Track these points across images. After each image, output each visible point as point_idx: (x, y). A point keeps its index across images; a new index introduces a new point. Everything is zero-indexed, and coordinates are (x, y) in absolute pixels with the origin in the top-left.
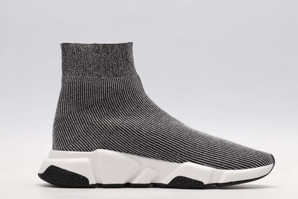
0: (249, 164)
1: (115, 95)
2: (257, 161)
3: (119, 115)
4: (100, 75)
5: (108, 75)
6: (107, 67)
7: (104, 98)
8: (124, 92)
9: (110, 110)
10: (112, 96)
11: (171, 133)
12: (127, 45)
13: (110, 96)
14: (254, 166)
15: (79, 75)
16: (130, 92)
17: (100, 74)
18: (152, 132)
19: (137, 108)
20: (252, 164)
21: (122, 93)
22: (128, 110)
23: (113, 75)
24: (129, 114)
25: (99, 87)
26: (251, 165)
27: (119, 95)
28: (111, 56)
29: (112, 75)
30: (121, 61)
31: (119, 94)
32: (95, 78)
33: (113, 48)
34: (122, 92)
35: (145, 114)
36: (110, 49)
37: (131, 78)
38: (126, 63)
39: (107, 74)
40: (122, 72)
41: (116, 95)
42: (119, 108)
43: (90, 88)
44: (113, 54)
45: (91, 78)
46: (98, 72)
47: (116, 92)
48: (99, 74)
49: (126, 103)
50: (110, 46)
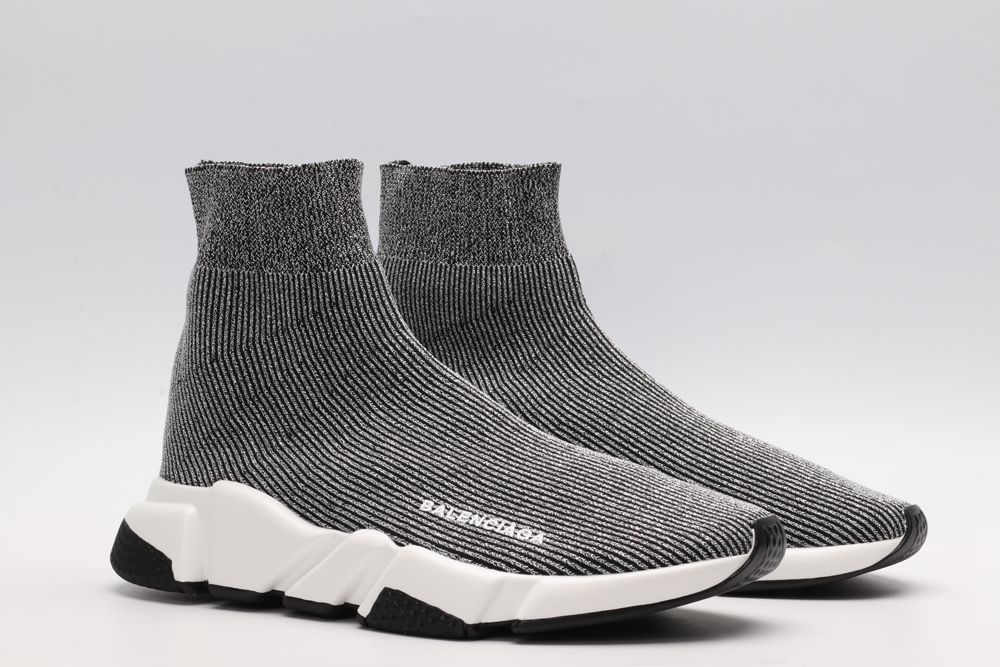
0: (810, 534)
1: (490, 314)
2: (836, 528)
3: (497, 368)
4: (455, 256)
5: (474, 259)
6: (474, 236)
7: (460, 321)
8: (515, 306)
9: (478, 353)
10: (482, 316)
11: (613, 426)
12: (527, 174)
13: (476, 315)
14: (824, 542)
15: (405, 255)
16: (531, 307)
17: (456, 254)
18: (563, 420)
19: (547, 350)
20: (818, 534)
21: (510, 309)
22: (523, 356)
23: (489, 257)
24: (522, 366)
25: (449, 291)
26: (815, 537)
27: (499, 315)
28: (487, 204)
29: (486, 260)
30: (511, 219)
31: (501, 310)
32: (441, 265)
33: (492, 181)
34: (509, 305)
35: (563, 369)
36: (483, 185)
37: (537, 266)
38: (525, 225)
39: (474, 254)
40: (513, 251)
41: (493, 313)
42: (501, 349)
43: (427, 293)
44: (491, 199)
45: (432, 265)
46: (451, 249)
47: (492, 305)
48: (453, 253)
49: (520, 336)
50: (485, 176)
